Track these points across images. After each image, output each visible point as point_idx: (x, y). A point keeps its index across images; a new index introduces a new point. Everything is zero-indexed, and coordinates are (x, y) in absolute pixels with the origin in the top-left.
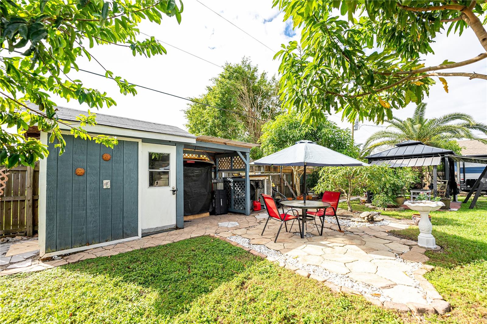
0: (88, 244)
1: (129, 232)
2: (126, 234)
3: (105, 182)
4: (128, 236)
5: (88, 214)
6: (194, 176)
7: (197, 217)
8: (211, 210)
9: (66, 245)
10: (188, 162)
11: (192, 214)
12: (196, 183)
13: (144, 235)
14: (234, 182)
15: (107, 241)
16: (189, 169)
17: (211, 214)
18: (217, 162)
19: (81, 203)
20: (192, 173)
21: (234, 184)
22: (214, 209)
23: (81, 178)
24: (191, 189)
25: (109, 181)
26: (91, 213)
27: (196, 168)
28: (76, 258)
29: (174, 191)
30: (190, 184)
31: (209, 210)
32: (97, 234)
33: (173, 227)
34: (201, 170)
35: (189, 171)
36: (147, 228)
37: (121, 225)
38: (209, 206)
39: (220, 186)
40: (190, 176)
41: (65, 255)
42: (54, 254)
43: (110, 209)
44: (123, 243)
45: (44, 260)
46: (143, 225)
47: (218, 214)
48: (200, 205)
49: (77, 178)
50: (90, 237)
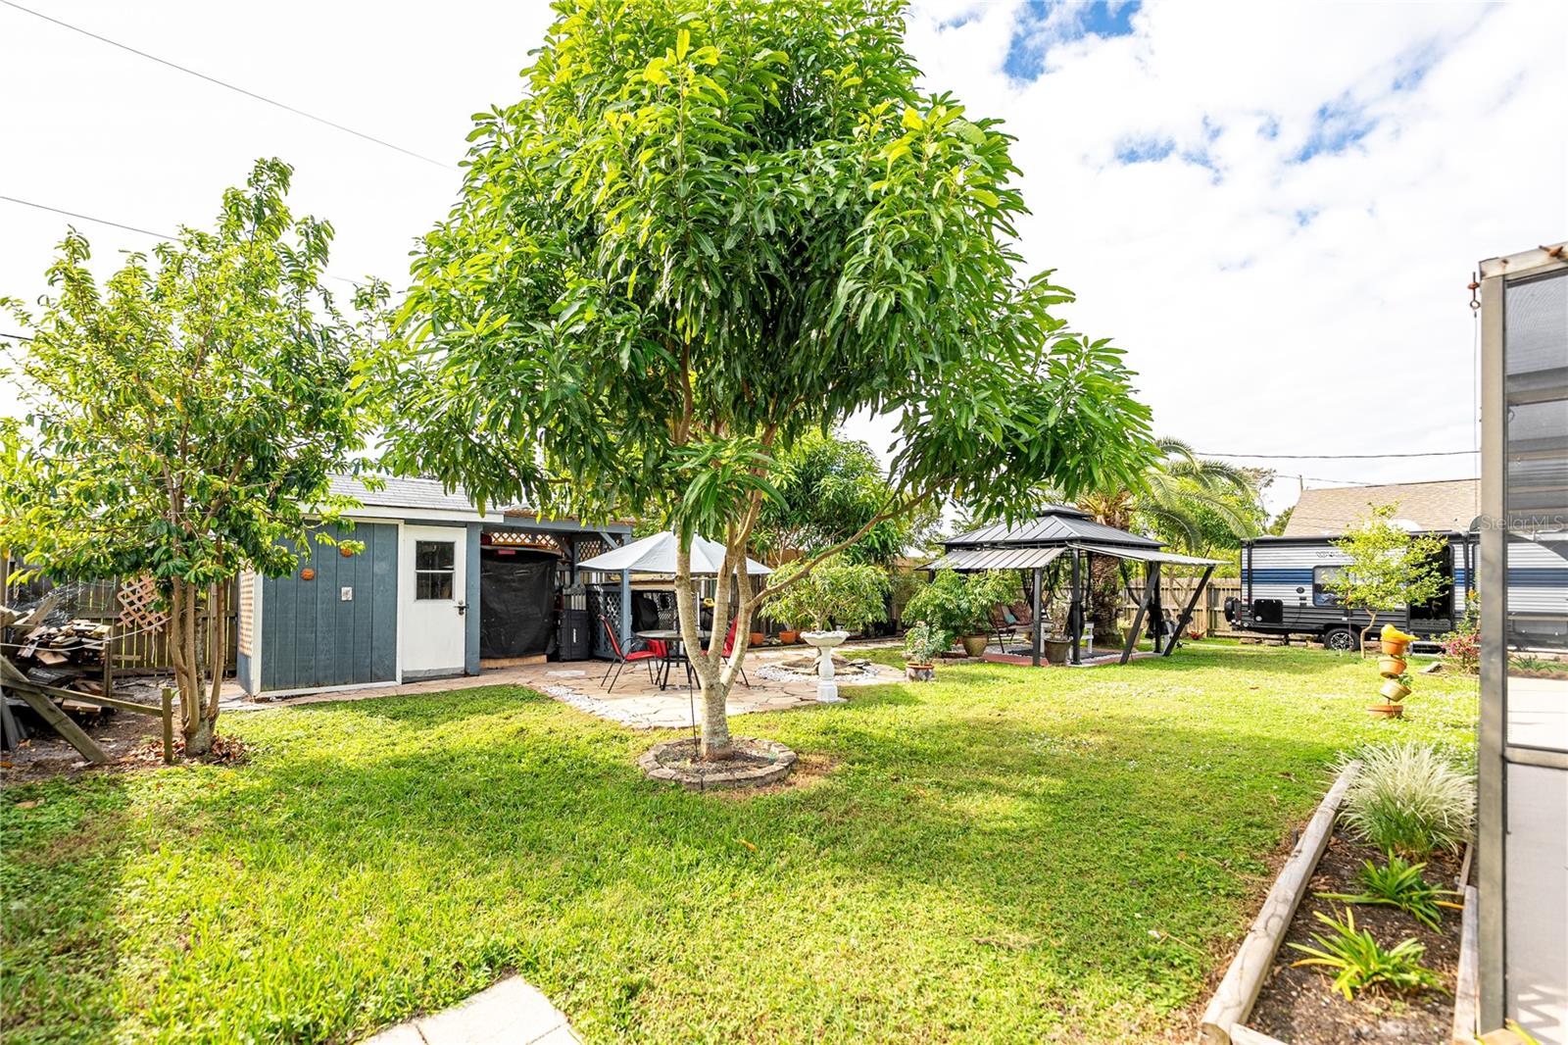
0: (318, 685)
1: (381, 673)
2: (376, 675)
3: (344, 590)
4: (379, 680)
5: (319, 639)
6: (514, 581)
7: (518, 662)
8: (550, 651)
9: (287, 683)
10: (500, 552)
11: (507, 657)
12: (519, 594)
13: (406, 681)
14: (607, 594)
15: (345, 684)
16: (503, 567)
17: (551, 659)
18: (576, 551)
19: (309, 622)
20: (509, 574)
21: (606, 599)
22: (557, 649)
23: (309, 583)
24: (507, 606)
25: (350, 589)
26: (324, 638)
27: (517, 565)
28: (303, 701)
29: (461, 608)
30: (505, 596)
31: (545, 650)
32: (332, 671)
33: (459, 672)
34: (530, 569)
35: (503, 571)
36: (411, 669)
37: (368, 660)
38: (547, 643)
39: (578, 602)
40: (506, 581)
41: (286, 698)
42: (272, 694)
43: (351, 634)
44: (371, 689)
45: (260, 701)
46: (405, 663)
47: (565, 661)
48: (525, 638)
49: (303, 583)
50: (321, 674)
